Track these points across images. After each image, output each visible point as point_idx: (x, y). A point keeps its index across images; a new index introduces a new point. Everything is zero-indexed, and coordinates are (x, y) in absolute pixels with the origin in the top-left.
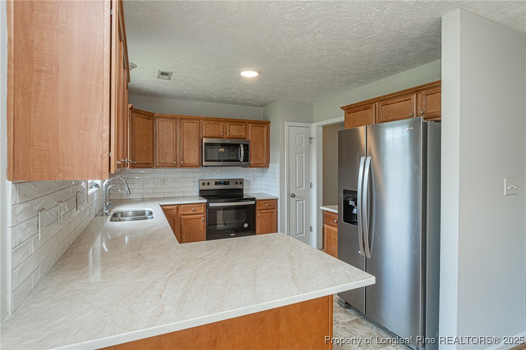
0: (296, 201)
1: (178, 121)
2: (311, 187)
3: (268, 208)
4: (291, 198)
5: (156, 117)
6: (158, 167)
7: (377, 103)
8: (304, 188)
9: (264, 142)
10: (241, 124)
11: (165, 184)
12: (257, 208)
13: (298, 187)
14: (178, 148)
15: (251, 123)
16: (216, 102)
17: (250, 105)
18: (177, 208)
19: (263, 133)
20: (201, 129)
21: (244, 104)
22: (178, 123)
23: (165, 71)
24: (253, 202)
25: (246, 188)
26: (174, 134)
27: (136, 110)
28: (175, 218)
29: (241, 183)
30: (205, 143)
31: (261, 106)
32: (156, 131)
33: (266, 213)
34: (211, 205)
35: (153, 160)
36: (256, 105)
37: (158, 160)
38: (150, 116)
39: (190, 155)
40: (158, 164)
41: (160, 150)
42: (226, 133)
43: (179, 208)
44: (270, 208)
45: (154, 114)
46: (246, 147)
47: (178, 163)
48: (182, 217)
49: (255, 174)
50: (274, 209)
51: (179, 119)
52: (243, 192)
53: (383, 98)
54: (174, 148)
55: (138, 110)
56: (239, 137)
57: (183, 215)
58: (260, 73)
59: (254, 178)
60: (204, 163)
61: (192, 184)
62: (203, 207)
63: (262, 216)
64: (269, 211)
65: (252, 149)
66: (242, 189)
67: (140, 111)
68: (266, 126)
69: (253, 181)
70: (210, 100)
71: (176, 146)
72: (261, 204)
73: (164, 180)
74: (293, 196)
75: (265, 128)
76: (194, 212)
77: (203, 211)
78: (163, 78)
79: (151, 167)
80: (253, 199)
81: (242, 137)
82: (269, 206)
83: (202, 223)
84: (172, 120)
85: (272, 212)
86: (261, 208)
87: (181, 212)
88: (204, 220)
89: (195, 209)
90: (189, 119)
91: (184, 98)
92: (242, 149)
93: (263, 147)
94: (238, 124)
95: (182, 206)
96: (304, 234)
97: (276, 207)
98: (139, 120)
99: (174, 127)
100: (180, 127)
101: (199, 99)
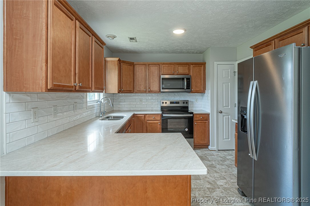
0: (223, 116)
1: (147, 66)
2: (235, 107)
3: (203, 119)
4: (219, 113)
5: (135, 64)
6: (136, 93)
7: (276, 40)
8: (230, 107)
9: (201, 76)
10: (186, 65)
11: (142, 102)
12: (195, 119)
13: (225, 106)
14: (147, 81)
15: (192, 64)
16: (171, 53)
17: (193, 53)
18: (145, 116)
19: (201, 71)
20: (160, 70)
21: (188, 53)
22: (147, 67)
23: (131, 37)
24: (192, 115)
25: (191, 106)
26: (145, 74)
27: (123, 61)
28: (144, 122)
29: (187, 103)
30: (162, 78)
31: (201, 53)
32: (135, 72)
33: (201, 123)
34: (164, 115)
35: (134, 89)
36: (197, 53)
37: (137, 88)
38: (132, 65)
39: (154, 86)
40: (136, 91)
41: (137, 83)
42: (176, 72)
43: (146, 116)
44: (204, 119)
45: (134, 63)
46: (188, 79)
47: (147, 91)
48: (147, 121)
49: (197, 97)
50: (207, 120)
51: (148, 65)
52: (188, 108)
53: (280, 35)
54: (145, 81)
55: (124, 61)
56: (184, 73)
57: (148, 120)
58: (185, 30)
59: (196, 100)
60: (162, 90)
61: (157, 103)
62: (159, 116)
63: (198, 125)
64: (203, 121)
65: (193, 81)
66: (188, 107)
67: (125, 61)
68: (203, 65)
69: (195, 102)
70: (166, 52)
71: (146, 80)
72: (198, 116)
73: (141, 100)
74: (221, 112)
75: (202, 67)
76: (154, 119)
77: (159, 119)
78: (133, 42)
79: (132, 93)
80: (192, 113)
81: (187, 73)
82: (203, 118)
83: (159, 126)
84: (144, 66)
85: (205, 123)
86: (197, 119)
87: (147, 118)
88: (160, 124)
89: (155, 117)
90: (154, 64)
91: (151, 52)
92: (185, 81)
93: (201, 79)
94: (184, 65)
95: (147, 115)
96: (230, 140)
97: (208, 119)
98: (124, 66)
99: (145, 70)
100: (148, 69)
101: (160, 52)
